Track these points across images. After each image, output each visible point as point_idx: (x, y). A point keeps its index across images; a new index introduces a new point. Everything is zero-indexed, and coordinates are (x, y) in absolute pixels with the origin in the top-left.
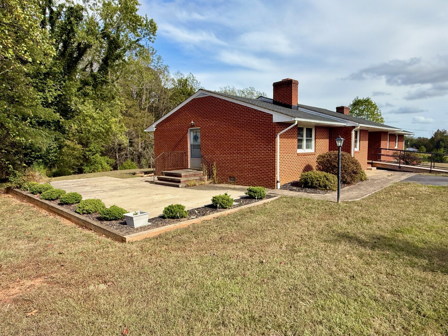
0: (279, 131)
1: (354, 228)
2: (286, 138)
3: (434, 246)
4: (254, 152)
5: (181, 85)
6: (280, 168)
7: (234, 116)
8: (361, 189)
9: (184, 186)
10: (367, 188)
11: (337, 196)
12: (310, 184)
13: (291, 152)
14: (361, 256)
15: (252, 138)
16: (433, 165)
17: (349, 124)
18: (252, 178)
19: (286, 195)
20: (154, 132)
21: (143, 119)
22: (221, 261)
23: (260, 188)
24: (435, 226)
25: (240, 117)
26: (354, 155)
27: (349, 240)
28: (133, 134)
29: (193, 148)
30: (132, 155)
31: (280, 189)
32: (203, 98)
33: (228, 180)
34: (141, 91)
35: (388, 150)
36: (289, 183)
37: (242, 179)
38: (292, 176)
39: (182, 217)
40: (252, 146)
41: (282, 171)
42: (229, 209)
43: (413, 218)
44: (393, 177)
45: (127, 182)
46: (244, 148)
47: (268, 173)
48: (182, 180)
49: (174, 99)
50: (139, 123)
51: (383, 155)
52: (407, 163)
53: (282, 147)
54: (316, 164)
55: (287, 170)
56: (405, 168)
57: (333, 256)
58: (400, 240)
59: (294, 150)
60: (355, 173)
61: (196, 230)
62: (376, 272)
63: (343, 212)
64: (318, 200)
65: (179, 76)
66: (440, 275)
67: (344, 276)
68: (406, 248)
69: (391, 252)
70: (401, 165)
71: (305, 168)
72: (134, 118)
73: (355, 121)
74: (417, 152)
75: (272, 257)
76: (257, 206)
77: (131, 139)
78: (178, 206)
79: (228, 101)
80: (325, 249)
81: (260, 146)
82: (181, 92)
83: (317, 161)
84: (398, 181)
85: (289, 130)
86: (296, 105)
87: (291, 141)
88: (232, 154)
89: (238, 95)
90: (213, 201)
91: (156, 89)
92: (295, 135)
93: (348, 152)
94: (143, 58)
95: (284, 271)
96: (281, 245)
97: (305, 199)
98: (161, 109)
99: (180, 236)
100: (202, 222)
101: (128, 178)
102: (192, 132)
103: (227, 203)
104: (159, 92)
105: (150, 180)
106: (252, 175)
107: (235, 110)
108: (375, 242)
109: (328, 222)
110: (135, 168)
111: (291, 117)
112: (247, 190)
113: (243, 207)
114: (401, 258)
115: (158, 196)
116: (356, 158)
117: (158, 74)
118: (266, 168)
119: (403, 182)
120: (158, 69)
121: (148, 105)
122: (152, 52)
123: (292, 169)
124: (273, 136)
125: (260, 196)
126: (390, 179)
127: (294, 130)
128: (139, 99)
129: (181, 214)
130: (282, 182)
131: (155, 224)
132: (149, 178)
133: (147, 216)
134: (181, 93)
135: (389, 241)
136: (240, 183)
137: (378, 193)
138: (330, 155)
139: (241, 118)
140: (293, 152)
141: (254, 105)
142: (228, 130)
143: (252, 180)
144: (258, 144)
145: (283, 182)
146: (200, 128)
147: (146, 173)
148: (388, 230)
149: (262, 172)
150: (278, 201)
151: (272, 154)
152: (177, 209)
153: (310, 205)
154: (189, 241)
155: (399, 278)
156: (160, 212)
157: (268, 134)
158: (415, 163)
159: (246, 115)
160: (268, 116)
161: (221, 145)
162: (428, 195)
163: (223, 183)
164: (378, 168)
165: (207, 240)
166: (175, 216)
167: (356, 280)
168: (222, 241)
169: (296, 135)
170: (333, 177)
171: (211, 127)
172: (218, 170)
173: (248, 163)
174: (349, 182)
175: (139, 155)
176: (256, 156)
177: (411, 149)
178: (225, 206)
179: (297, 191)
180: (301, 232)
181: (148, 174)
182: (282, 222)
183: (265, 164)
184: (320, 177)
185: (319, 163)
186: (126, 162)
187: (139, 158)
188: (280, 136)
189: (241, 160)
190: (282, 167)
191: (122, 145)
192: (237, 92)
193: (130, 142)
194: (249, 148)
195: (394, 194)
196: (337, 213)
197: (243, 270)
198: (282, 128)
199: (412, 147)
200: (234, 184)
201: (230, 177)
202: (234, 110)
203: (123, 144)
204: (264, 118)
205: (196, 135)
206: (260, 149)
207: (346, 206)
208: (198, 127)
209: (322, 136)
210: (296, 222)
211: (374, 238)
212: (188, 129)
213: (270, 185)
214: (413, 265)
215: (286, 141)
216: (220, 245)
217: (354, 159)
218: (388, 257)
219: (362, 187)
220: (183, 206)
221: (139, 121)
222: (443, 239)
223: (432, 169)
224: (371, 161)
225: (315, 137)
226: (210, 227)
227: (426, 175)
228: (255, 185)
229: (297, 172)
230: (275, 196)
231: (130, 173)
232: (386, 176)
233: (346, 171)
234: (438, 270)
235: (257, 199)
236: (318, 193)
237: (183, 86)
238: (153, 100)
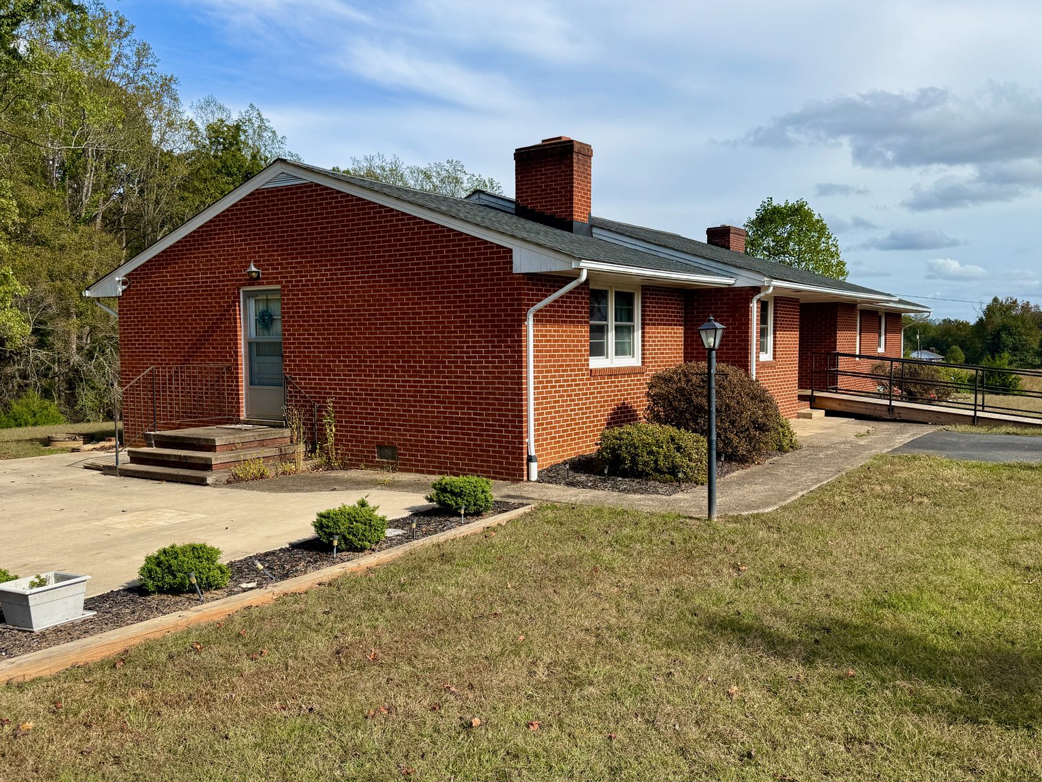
0: (532, 300)
1: (755, 598)
2: (555, 321)
3: (980, 645)
4: (456, 367)
5: (219, 143)
6: (538, 414)
7: (390, 251)
8: (777, 478)
9: (224, 479)
10: (798, 475)
11: (706, 501)
12: (628, 465)
13: (570, 366)
14: (773, 688)
15: (448, 322)
16: (979, 402)
17: (742, 280)
18: (452, 449)
19: (555, 499)
20: (119, 298)
21: (84, 252)
22: (334, 733)
23: (474, 479)
24: (984, 582)
25: (412, 254)
26: (757, 373)
27: (742, 638)
28: (50, 306)
29: (257, 355)
30: (46, 376)
31: (538, 481)
32: (289, 188)
33: (374, 457)
34: (79, 158)
35: (857, 359)
36: (565, 463)
37: (418, 451)
38: (574, 439)
39: (209, 586)
40: (450, 347)
41: (542, 424)
42: (374, 550)
43: (926, 561)
44: (870, 438)
45: (16, 472)
46: (426, 352)
47: (501, 431)
48: (217, 459)
49: (196, 191)
50: (70, 268)
51: (845, 373)
52: (911, 397)
53: (541, 351)
54: (646, 402)
55: (559, 422)
56: (906, 411)
57: (692, 690)
58: (886, 631)
59: (581, 360)
60: (762, 428)
61: (255, 628)
62: (817, 734)
63: (725, 548)
64: (652, 514)
65: (212, 112)
66: (995, 731)
67: (723, 757)
68: (902, 653)
69: (861, 669)
70: (894, 403)
71: (614, 413)
72: (52, 249)
73: (759, 272)
74: (939, 364)
75: (501, 705)
76: (465, 538)
77: (40, 323)
78: (194, 548)
79: (370, 202)
80: (668, 671)
81: (475, 347)
82: (219, 165)
83: (648, 394)
84: (885, 451)
85: (562, 297)
86: (586, 221)
87: (570, 331)
88: (387, 371)
89: (411, 183)
90: (319, 526)
91: (133, 152)
92: (581, 312)
93: (741, 366)
94: (84, 48)
95: (540, 750)
96: (533, 663)
97: (614, 512)
98: (150, 222)
99: (197, 652)
100: (277, 600)
101: (25, 456)
102: (252, 303)
103: (367, 534)
104: (144, 165)
105: (101, 463)
106: (452, 438)
107: (395, 231)
108: (817, 641)
109: (681, 583)
110: (55, 421)
111: (568, 259)
112: (434, 486)
113: (417, 544)
114: (887, 688)
115: (126, 517)
116: (765, 384)
117: (140, 104)
118: (495, 415)
119: (900, 453)
120: (137, 88)
121: (102, 208)
122: (118, 31)
123: (575, 419)
124: (514, 315)
125: (475, 505)
126: (863, 446)
127: (578, 298)
128: (70, 187)
129: (204, 577)
130: (543, 460)
131: (108, 616)
132: (102, 454)
133: (81, 588)
134: (219, 172)
135: (858, 635)
136: (414, 465)
137: (829, 488)
138: (685, 376)
139: (413, 259)
140: (577, 365)
141: (454, 217)
142: (372, 296)
143: (451, 453)
144: (468, 342)
145: (546, 460)
146: (279, 287)
147: (90, 438)
148: (853, 601)
149: (481, 430)
150: (529, 519)
151: (512, 372)
152: (189, 561)
153: (626, 531)
154: (226, 669)
155: (880, 749)
156: (129, 571)
157: (498, 310)
158: (933, 394)
159: (429, 248)
160: (499, 252)
161: (349, 343)
162: (967, 491)
163: (358, 465)
164: (830, 413)
165: (290, 662)
166: (182, 585)
167: (757, 764)
168: (341, 663)
169: (585, 313)
170: (697, 441)
171: (317, 285)
172: (341, 426)
173: (438, 402)
174: (743, 455)
175: (71, 374)
176: (463, 377)
177: (924, 356)
178: (358, 544)
179: (590, 487)
180: (597, 618)
181: (98, 441)
182: (540, 588)
183: (489, 404)
184: (657, 441)
185: (655, 399)
186: (23, 401)
187: (71, 385)
188: (535, 316)
189: (415, 391)
190: (542, 414)
191: (8, 345)
192: (407, 173)
193: (35, 332)
194: (441, 352)
195: (873, 489)
196: (708, 555)
197: (406, 757)
198: (541, 290)
199: (926, 347)
200: (394, 470)
201: (381, 447)
202: (390, 231)
203: (10, 339)
204: (485, 259)
205: (267, 311)
206: (475, 357)
207: (735, 531)
208: (271, 283)
209: (665, 316)
210: (582, 585)
211: (812, 629)
212: (239, 289)
213: (508, 469)
214: (920, 706)
215: (555, 331)
216: (334, 677)
217: (758, 385)
218: (853, 686)
219: (782, 471)
220: (212, 549)
221: (71, 260)
222: (1003, 623)
223: (979, 414)
224: (809, 392)
225: (643, 320)
226: (305, 617)
227: (963, 432)
228: (461, 470)
229: (589, 427)
230: (523, 505)
231: (31, 440)
232: (852, 437)
233: (734, 421)
234: (990, 717)
235: (465, 515)
236: (653, 493)
237: (225, 149)
238: (121, 191)
